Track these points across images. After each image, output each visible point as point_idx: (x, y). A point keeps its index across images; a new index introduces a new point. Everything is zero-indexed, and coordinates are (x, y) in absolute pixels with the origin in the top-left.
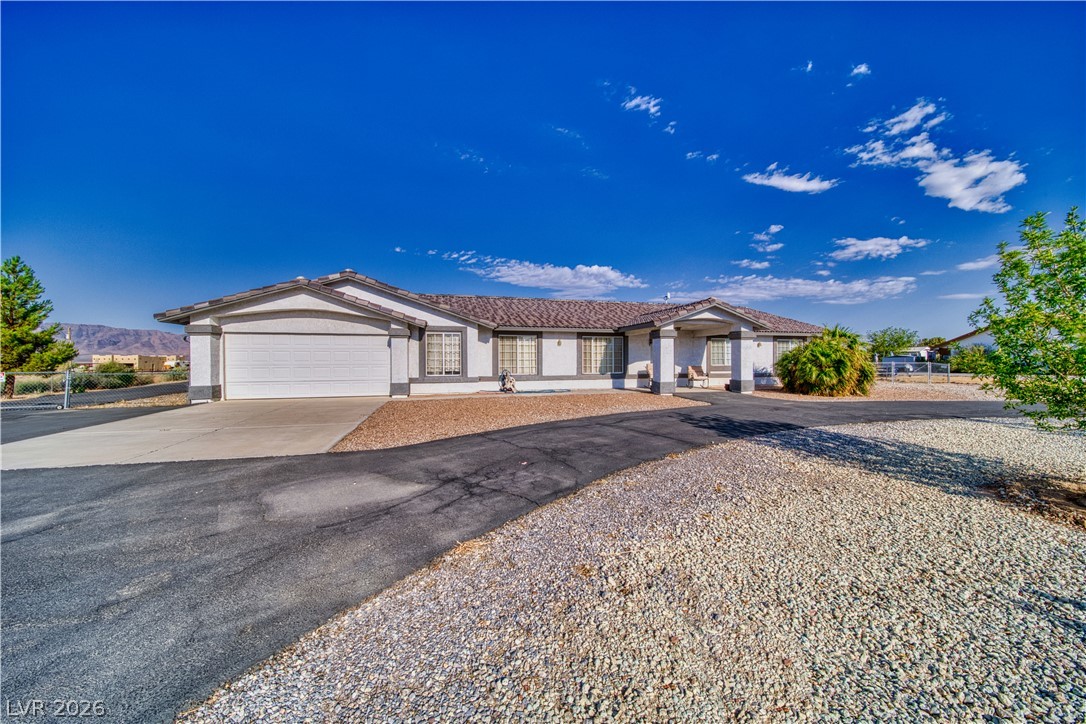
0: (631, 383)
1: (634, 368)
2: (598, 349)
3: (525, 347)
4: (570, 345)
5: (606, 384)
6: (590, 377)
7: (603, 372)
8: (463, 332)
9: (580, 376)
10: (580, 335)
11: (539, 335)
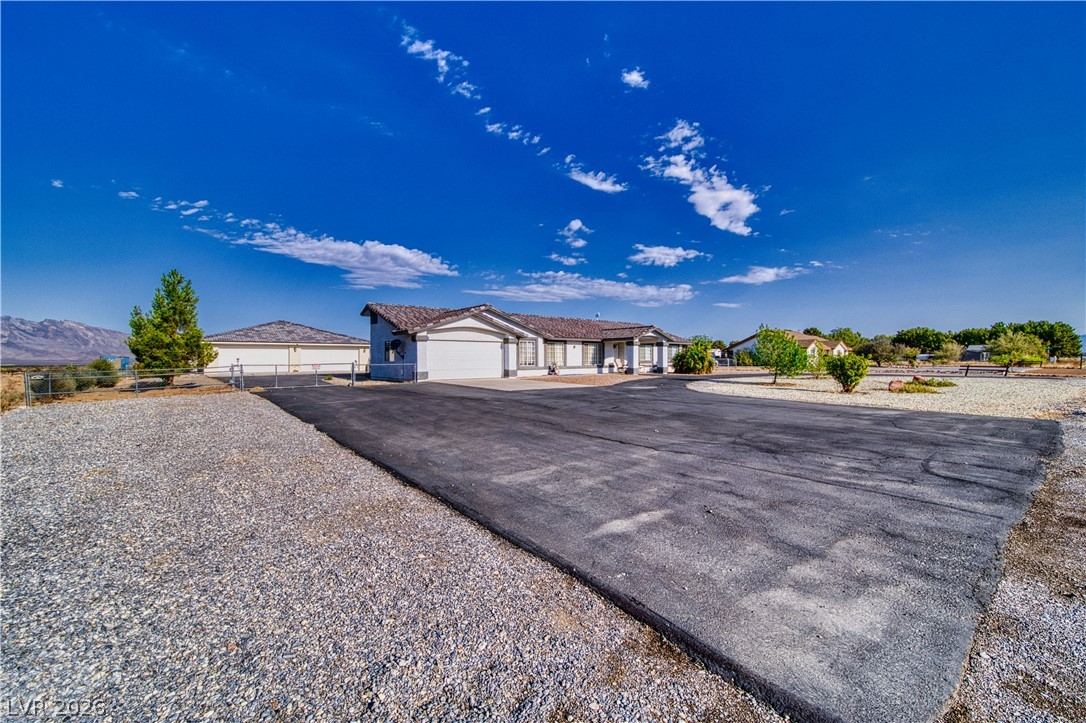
0: (605, 370)
1: (608, 361)
2: (591, 349)
3: (558, 348)
4: (579, 347)
5: (594, 371)
6: (588, 367)
7: (593, 363)
8: (536, 340)
9: (583, 367)
10: (583, 343)
11: (565, 342)
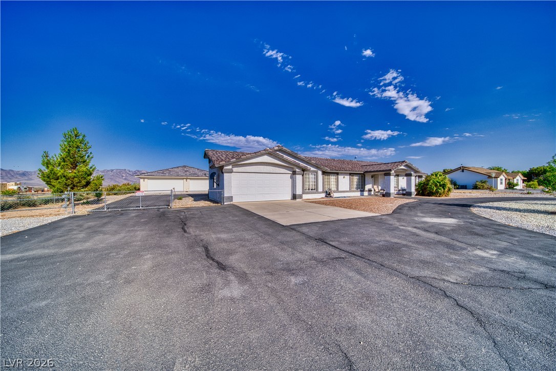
0: (366, 194)
1: (368, 187)
2: (356, 179)
3: (333, 178)
4: (347, 177)
5: (358, 194)
6: (353, 191)
7: (357, 188)
8: (317, 172)
9: (350, 191)
10: (350, 174)
11: (338, 174)
